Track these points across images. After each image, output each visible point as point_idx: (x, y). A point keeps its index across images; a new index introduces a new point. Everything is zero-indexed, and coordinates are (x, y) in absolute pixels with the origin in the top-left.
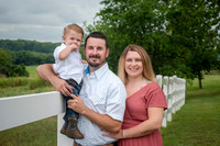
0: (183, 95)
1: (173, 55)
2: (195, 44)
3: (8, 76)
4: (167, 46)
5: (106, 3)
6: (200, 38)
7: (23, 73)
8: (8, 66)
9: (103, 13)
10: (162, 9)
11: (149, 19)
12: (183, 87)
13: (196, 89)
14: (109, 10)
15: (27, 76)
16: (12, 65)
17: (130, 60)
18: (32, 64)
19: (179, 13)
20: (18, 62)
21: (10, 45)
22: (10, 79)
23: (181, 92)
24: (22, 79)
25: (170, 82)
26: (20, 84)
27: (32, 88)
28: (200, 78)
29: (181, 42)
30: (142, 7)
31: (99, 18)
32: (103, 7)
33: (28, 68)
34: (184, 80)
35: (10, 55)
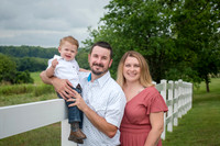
0: (190, 99)
1: (180, 59)
2: (201, 47)
3: (12, 83)
4: (173, 50)
5: (110, 7)
6: (206, 41)
7: (27, 80)
8: (12, 73)
9: (107, 17)
10: (167, 13)
11: (154, 22)
12: (190, 91)
13: (203, 92)
14: (113, 15)
15: (32, 82)
16: (16, 72)
17: (129, 65)
18: (37, 71)
19: (184, 17)
20: (22, 69)
21: (14, 51)
22: (15, 86)
23: (187, 96)
24: (27, 85)
25: (175, 87)
26: (25, 91)
27: (37, 95)
28: (207, 82)
29: (188, 46)
30: (146, 10)
31: (103, 23)
32: (108, 11)
33: (32, 75)
34: (190, 84)
35: (14, 61)
